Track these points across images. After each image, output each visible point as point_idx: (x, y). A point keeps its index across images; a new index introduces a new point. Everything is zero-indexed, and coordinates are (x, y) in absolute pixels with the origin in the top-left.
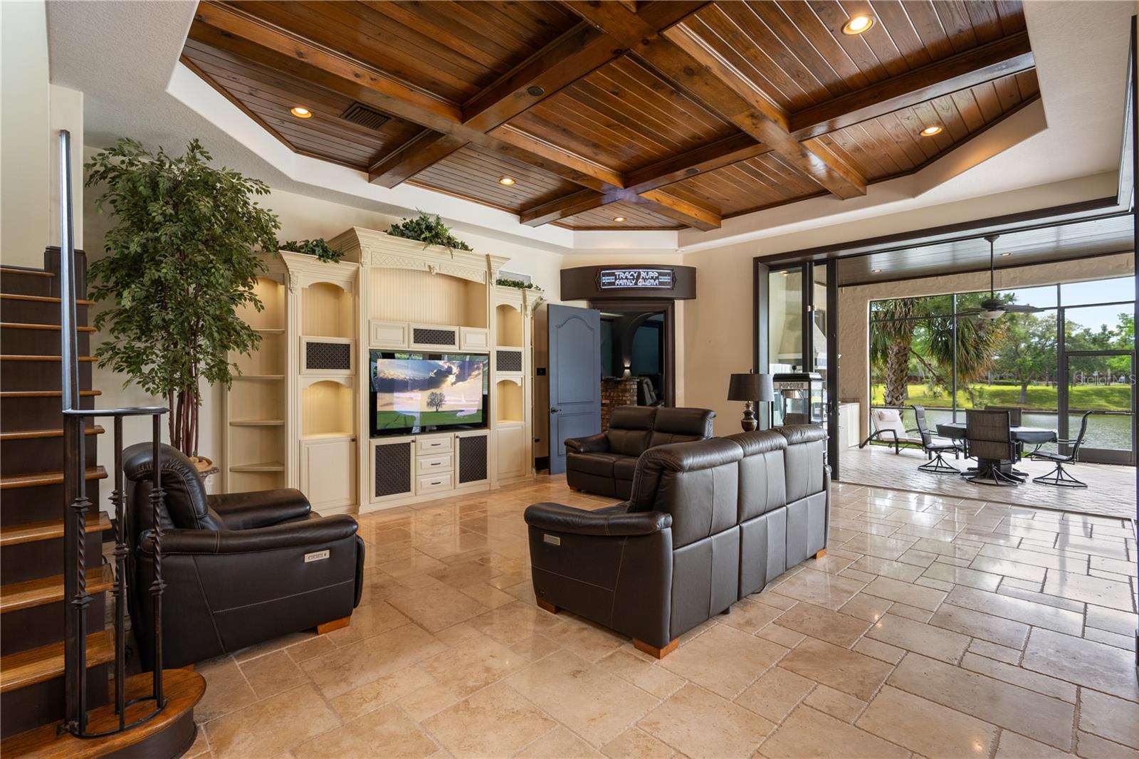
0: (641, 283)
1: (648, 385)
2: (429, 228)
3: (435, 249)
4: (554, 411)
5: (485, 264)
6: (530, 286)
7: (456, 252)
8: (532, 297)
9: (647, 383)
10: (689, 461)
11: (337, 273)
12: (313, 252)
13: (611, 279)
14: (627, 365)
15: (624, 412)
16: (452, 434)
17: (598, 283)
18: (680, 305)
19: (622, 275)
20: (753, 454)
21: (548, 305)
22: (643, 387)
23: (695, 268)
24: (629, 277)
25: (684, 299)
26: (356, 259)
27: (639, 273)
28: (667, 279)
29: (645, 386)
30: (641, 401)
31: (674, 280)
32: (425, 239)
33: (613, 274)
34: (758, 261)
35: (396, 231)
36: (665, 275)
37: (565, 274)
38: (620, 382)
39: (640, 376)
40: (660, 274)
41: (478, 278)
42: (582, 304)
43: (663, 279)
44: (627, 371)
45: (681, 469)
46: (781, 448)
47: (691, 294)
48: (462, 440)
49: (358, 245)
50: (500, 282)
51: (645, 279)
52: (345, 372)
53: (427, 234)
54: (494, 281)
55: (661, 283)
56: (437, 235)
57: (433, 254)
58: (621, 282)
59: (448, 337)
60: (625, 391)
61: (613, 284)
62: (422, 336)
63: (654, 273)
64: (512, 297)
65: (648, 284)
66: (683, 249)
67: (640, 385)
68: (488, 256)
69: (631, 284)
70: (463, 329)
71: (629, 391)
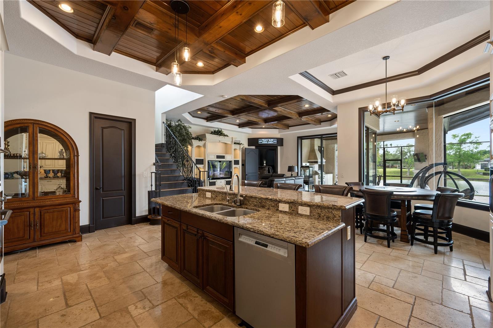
0: (269, 143)
1: (271, 169)
2: (220, 132)
3: (221, 137)
4: (247, 175)
5: (231, 139)
6: (241, 144)
7: (226, 137)
8: (242, 146)
9: (271, 168)
10: (276, 180)
11: (201, 143)
12: (198, 139)
13: (261, 141)
14: (265, 162)
15: (264, 175)
16: (224, 180)
17: (258, 142)
18: (279, 148)
19: (264, 140)
20: (287, 180)
21: (245, 148)
22: (269, 169)
23: (283, 138)
24: (266, 141)
25: (280, 146)
26: (205, 140)
27: (269, 140)
28: (276, 141)
29: (270, 169)
30: (269, 172)
31: (277, 142)
32: (219, 135)
33: (262, 140)
34: (298, 137)
35: (212, 133)
36: (275, 140)
37: (249, 139)
38: (263, 168)
39: (269, 166)
40: (274, 140)
41: (229, 143)
42: (254, 147)
43: (274, 141)
44: (265, 164)
45: (274, 181)
46: (293, 179)
47: (282, 145)
48: (226, 181)
49: (206, 137)
50: (235, 143)
51: (270, 141)
52: (202, 165)
53: (219, 134)
54: (233, 143)
55: (274, 142)
56: (221, 134)
57: (221, 138)
58: (264, 142)
59: (223, 157)
60: (264, 170)
61: (262, 142)
62: (218, 157)
63: (272, 140)
64: (237, 147)
65: (271, 143)
66: (280, 134)
67: (269, 168)
68: (232, 138)
69: (266, 143)
70: (227, 155)
71: (265, 170)
